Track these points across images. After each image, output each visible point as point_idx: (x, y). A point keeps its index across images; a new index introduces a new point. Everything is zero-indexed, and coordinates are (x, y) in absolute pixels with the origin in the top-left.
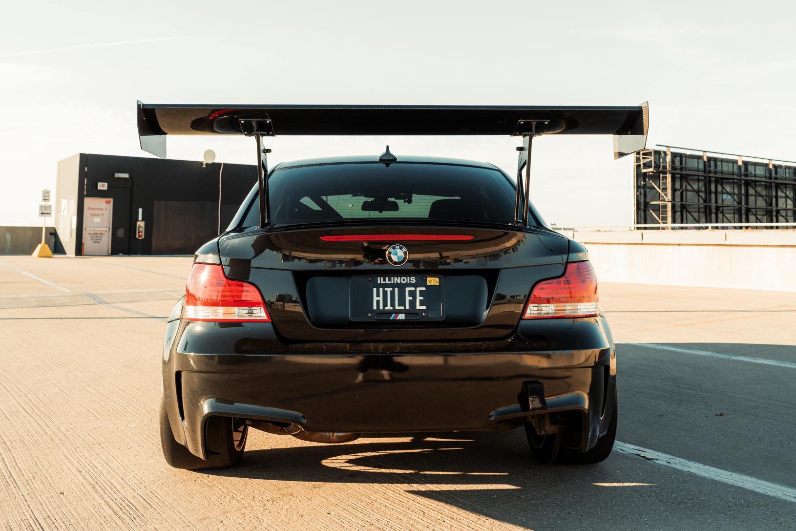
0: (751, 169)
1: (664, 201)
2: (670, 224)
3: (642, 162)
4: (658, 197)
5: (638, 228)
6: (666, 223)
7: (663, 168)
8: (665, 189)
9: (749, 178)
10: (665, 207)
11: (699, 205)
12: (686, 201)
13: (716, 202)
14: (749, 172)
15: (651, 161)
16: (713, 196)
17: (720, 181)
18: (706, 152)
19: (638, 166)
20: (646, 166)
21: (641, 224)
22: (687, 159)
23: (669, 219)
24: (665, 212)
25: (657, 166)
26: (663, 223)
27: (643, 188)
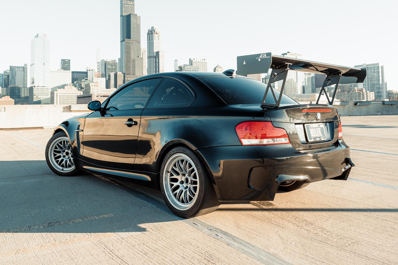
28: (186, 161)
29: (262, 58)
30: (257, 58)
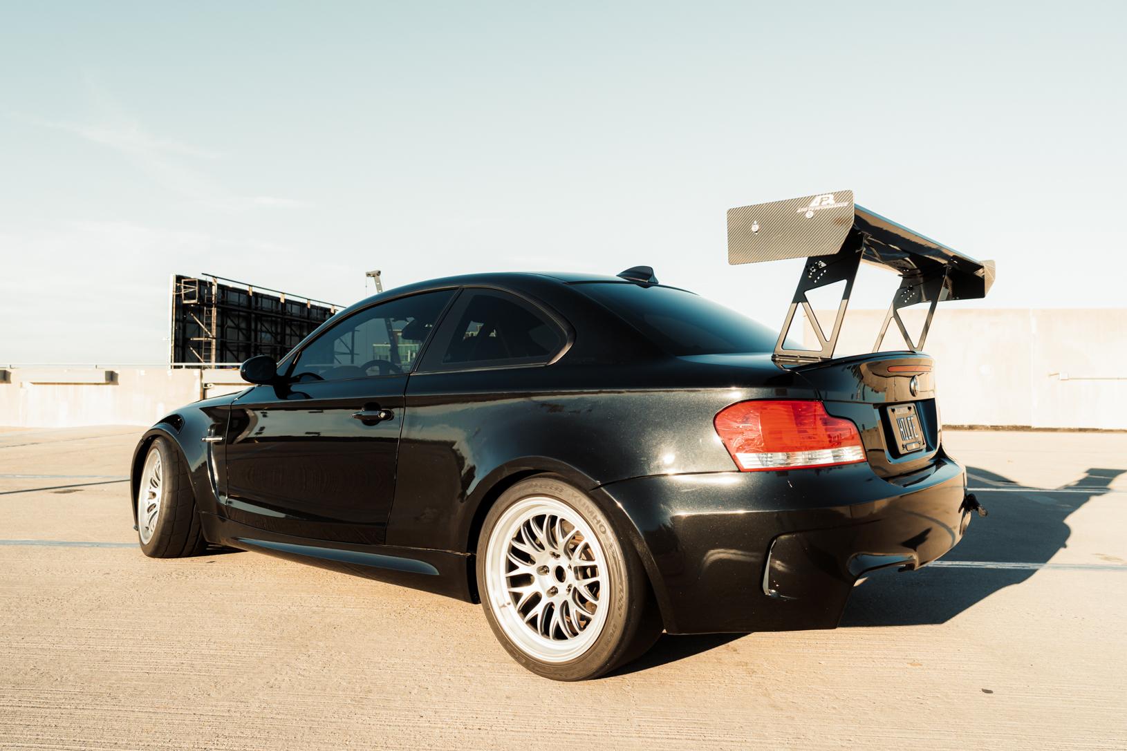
0: (289, 306)
1: (208, 337)
2: (213, 364)
3: (183, 292)
4: (199, 332)
5: (175, 367)
6: (210, 362)
7: (207, 300)
8: (209, 325)
9: (286, 317)
10: (209, 344)
11: (238, 343)
12: (226, 338)
13: (256, 340)
14: (287, 311)
15: (195, 291)
16: (253, 334)
17: (259, 318)
18: (252, 286)
19: (178, 297)
20: (190, 296)
21: (179, 362)
22: (229, 292)
23: (213, 358)
24: (209, 350)
25: (201, 298)
26: (206, 362)
27: (183, 322)
28: (550, 517)
29: (818, 208)
30: (799, 211)
